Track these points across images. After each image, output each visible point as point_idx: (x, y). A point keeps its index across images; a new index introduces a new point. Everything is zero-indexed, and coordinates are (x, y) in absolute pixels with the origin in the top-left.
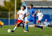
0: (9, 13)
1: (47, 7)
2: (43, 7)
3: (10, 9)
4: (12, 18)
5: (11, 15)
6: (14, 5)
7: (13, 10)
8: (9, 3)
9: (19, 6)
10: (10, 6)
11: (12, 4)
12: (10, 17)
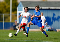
0: (4, 15)
1: (47, 8)
2: (43, 8)
3: (4, 11)
4: (6, 21)
5: (5, 18)
6: (9, 6)
7: (8, 11)
8: (4, 4)
9: (14, 7)
10: (5, 7)
11: (7, 5)
12: (5, 20)
